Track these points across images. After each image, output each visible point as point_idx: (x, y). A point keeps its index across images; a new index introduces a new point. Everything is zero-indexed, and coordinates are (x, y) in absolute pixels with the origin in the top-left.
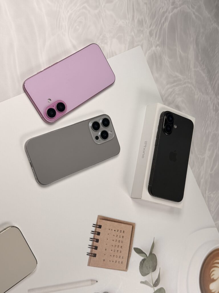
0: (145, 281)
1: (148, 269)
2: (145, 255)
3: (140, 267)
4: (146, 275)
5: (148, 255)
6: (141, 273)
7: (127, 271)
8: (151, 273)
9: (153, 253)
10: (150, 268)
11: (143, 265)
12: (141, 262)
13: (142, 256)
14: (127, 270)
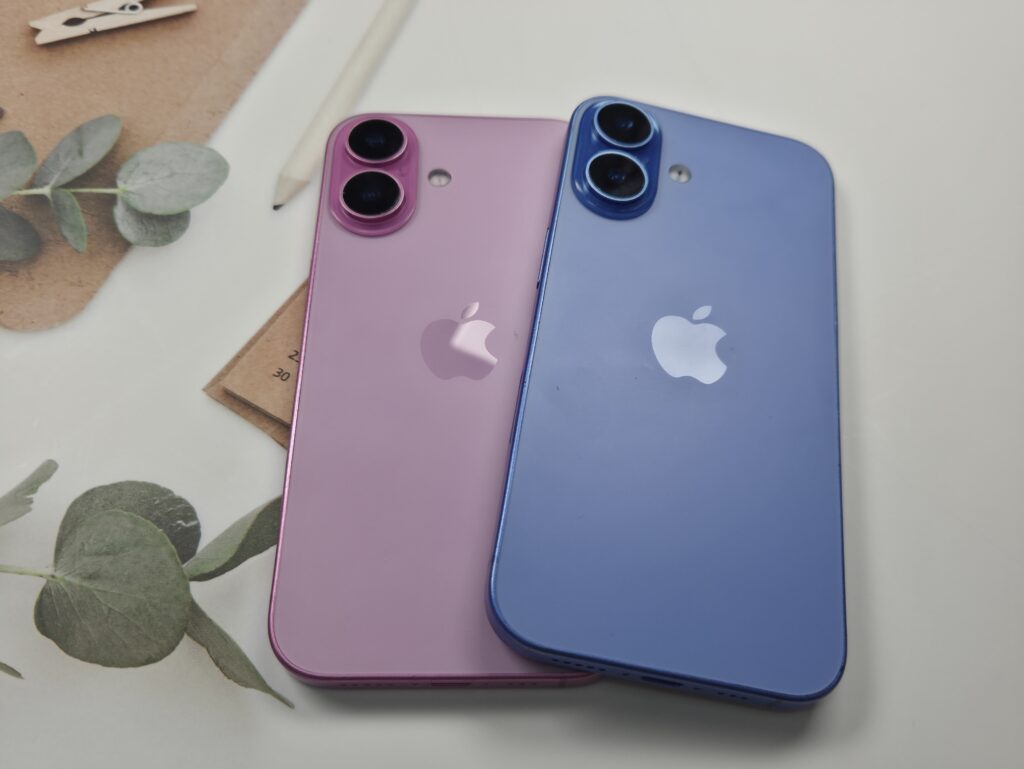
0: (31, 501)
1: (98, 554)
2: (207, 569)
3: (164, 492)
4: (63, 527)
5: (199, 591)
6: (115, 486)
7: (204, 390)
8: (50, 571)
9: (186, 643)
10: (91, 577)
11: (158, 522)
12: (189, 513)
13: (218, 541)
14: (210, 395)
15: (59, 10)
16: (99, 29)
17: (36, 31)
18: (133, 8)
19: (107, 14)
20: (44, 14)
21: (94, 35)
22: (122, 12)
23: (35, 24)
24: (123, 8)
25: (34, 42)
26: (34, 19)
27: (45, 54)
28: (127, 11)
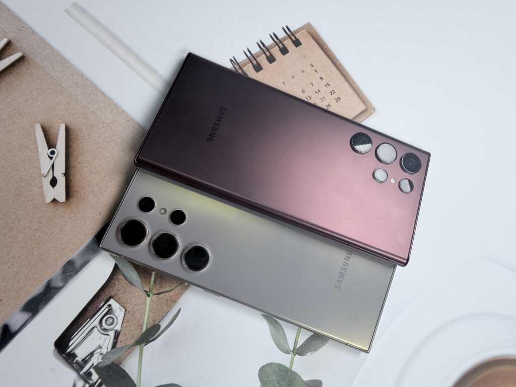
15: (41, 187)
16: (64, 172)
17: (54, 201)
18: (53, 153)
19: (53, 166)
20: (42, 195)
21: (67, 175)
22: (53, 159)
23: (49, 199)
24: (51, 158)
25: (62, 203)
26: (44, 200)
27: (74, 200)
28: (54, 156)
